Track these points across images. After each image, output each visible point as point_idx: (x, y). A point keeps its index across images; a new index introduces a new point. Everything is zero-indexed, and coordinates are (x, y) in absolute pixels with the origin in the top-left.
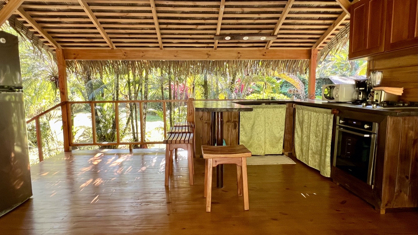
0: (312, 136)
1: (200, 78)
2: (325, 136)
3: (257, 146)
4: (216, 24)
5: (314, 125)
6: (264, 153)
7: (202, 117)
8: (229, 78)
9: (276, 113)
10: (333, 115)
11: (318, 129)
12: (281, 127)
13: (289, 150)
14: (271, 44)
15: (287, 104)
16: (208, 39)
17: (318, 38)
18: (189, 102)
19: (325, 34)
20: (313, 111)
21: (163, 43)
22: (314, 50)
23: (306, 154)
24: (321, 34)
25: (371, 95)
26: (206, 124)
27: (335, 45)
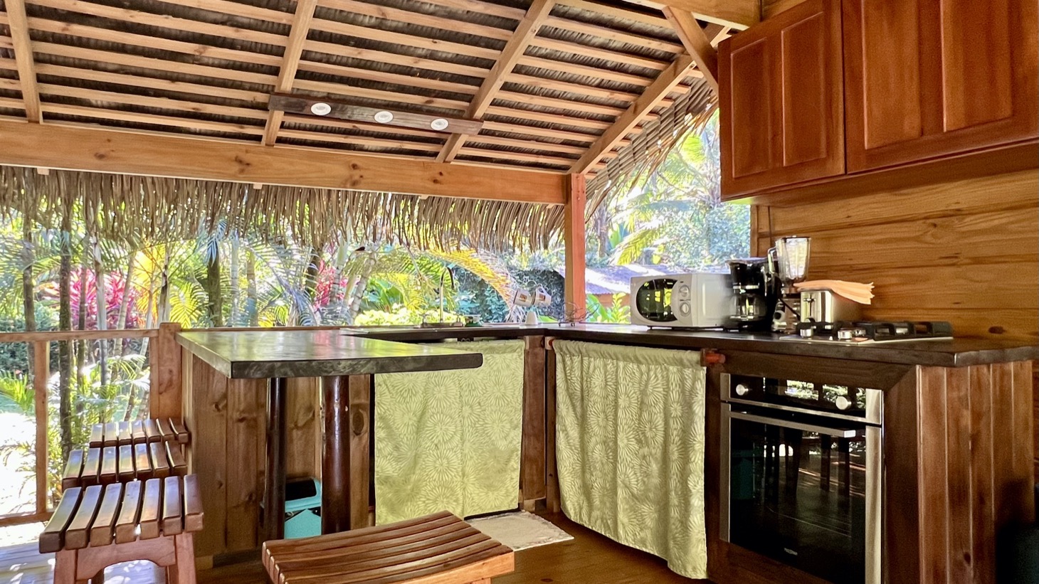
0: (626, 441)
1: (188, 254)
2: (677, 439)
3: (438, 491)
4: (279, 51)
5: (630, 403)
6: (463, 512)
7: (225, 396)
8: (300, 256)
9: (495, 368)
10: (705, 368)
11: (645, 415)
12: (512, 414)
13: (538, 493)
14: (458, 149)
15: (527, 338)
16: (243, 105)
17: (586, 146)
18: (158, 337)
19: (608, 134)
20: (624, 360)
21: (44, 98)
22: (577, 177)
23: (602, 502)
24: (599, 134)
25: (784, 304)
26: (242, 425)
27: (625, 170)
